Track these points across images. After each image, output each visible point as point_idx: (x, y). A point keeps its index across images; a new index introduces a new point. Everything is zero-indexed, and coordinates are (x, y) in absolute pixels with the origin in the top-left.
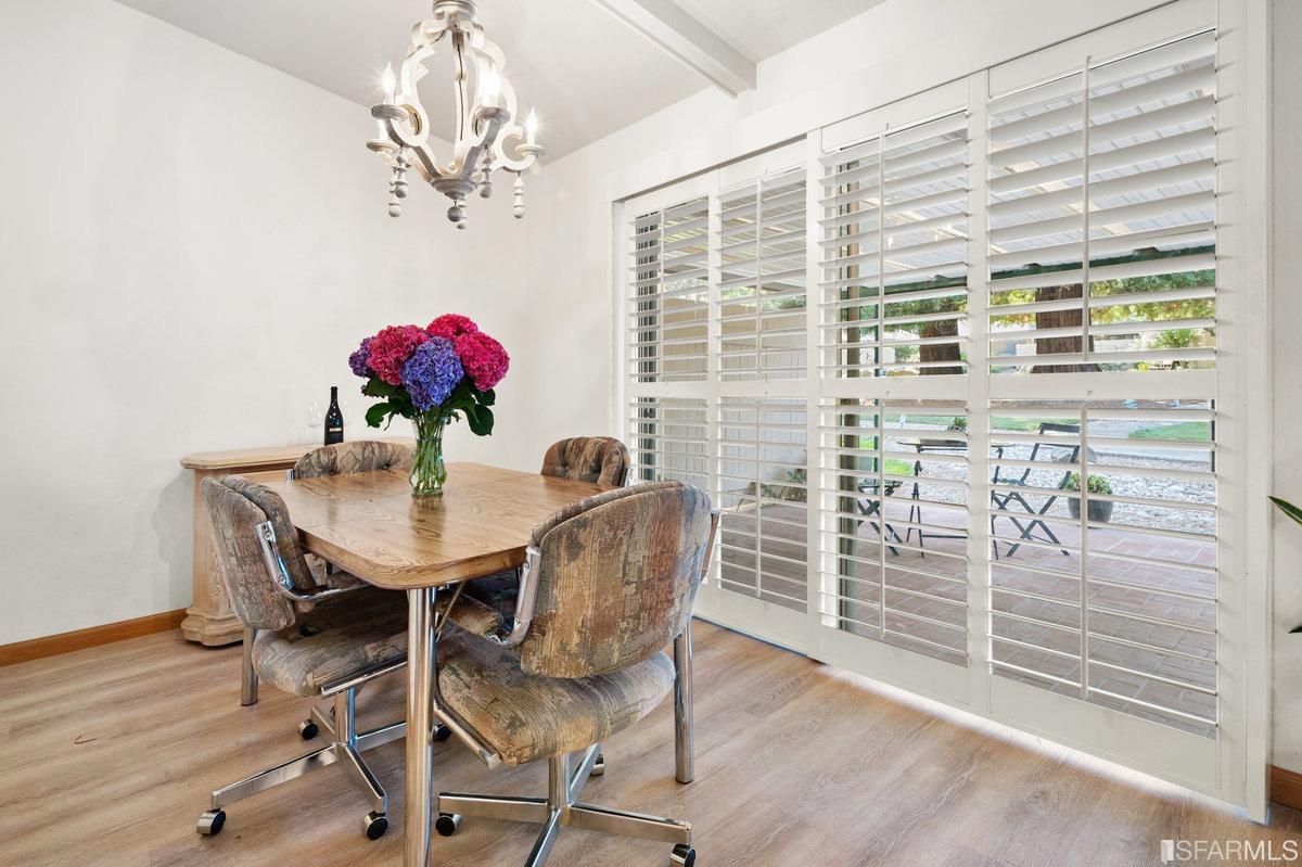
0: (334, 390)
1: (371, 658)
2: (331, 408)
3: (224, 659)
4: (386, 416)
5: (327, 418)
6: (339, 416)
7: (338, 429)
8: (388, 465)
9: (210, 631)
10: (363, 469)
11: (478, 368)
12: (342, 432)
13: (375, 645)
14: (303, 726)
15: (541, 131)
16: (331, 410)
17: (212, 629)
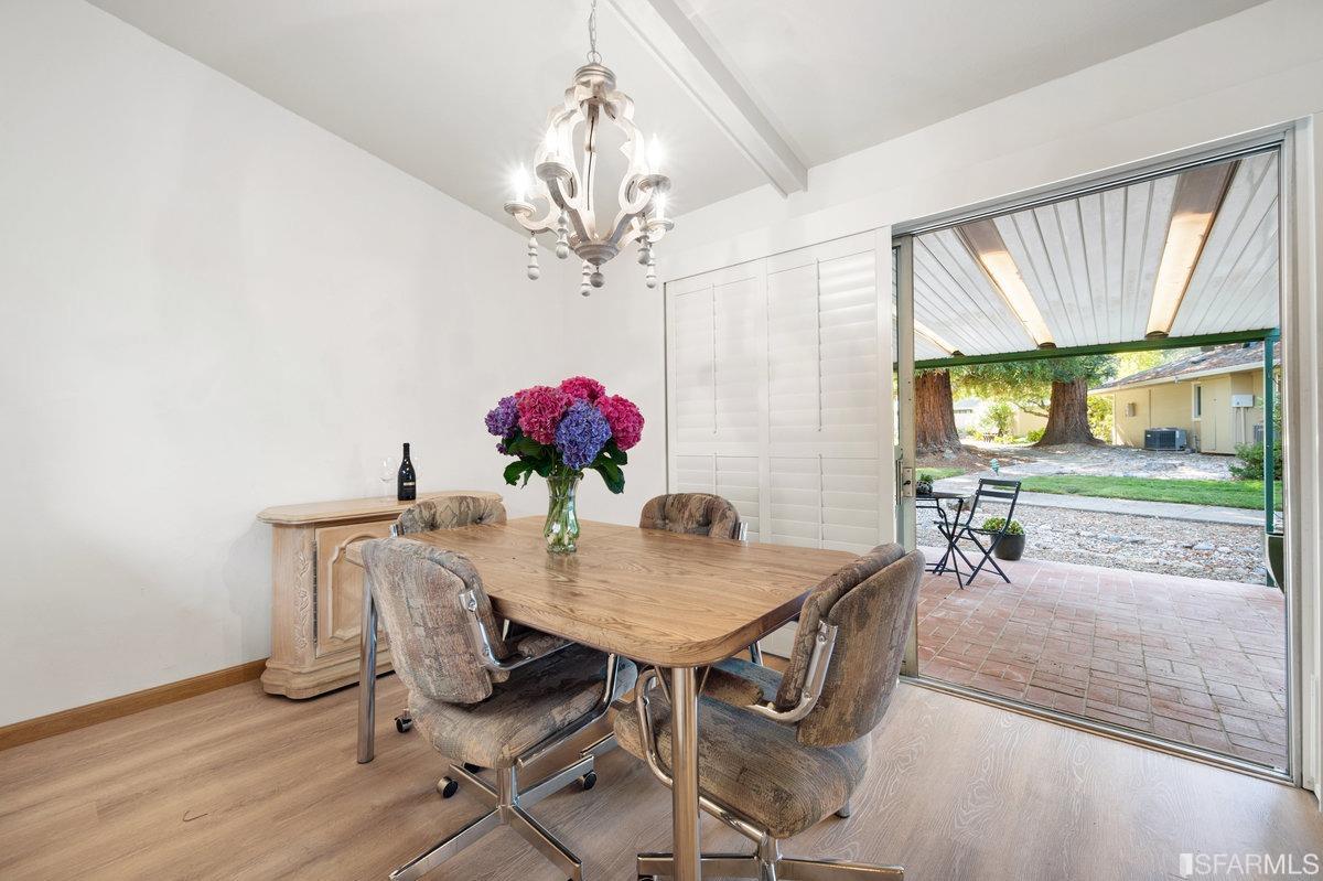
0: (406, 447)
1: (558, 723)
2: (404, 463)
3: (316, 712)
4: (522, 475)
5: (400, 473)
6: (412, 472)
7: (411, 484)
8: (481, 519)
9: (300, 684)
10: (460, 524)
11: (623, 430)
12: (414, 487)
13: (559, 708)
14: (443, 784)
15: (671, 207)
16: (404, 466)
17: (299, 682)
